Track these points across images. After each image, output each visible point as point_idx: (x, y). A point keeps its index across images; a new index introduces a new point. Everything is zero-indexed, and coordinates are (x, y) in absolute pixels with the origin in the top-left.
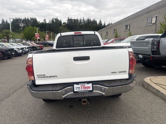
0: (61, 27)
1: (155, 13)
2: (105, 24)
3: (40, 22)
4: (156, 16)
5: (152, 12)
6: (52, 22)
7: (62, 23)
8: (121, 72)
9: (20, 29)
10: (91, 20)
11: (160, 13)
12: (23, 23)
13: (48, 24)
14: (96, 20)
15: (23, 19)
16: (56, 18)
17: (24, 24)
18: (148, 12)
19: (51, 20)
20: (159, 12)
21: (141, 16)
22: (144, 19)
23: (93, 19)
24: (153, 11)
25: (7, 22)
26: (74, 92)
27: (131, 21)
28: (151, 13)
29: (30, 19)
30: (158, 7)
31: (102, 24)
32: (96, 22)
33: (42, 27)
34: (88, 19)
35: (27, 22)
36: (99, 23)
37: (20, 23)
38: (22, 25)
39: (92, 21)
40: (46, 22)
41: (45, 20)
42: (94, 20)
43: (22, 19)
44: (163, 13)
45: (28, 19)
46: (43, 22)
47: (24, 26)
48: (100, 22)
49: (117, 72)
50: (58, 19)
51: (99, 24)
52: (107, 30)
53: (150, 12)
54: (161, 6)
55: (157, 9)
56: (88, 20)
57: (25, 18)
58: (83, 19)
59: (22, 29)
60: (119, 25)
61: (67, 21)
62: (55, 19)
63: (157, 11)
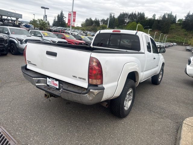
0: (173, 26)
3: (148, 18)
6: (163, 18)
7: (177, 20)
8: (81, 78)
9: (124, 25)
12: (129, 18)
13: (157, 20)
15: (130, 14)
16: (170, 13)
17: (129, 20)
19: (162, 16)
25: (114, 17)
26: (47, 85)
29: (137, 14)
33: (149, 24)
35: (133, 17)
37: (126, 18)
38: (127, 20)
40: (155, 18)
41: (154, 16)
43: (128, 14)
45: (135, 14)
46: (152, 17)
47: (129, 22)
49: (78, 77)
50: (172, 14)
57: (133, 13)
59: (126, 24)
61: (185, 17)
62: (169, 15)
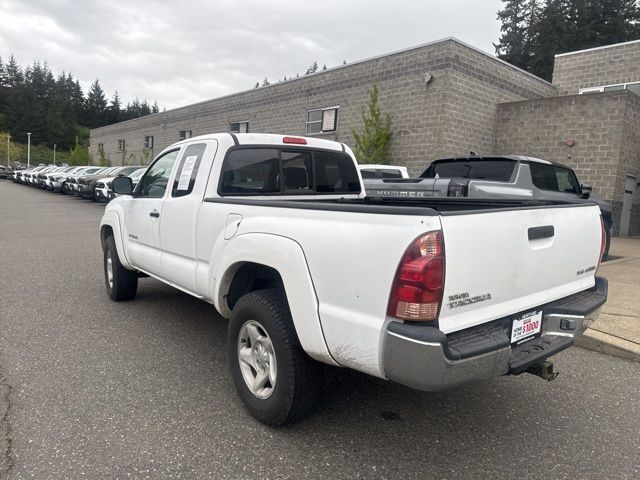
1: (332, 99)
2: (116, 104)
4: (336, 110)
5: (320, 92)
10: (50, 76)
11: (346, 101)
14: (74, 81)
18: (309, 92)
20: (342, 96)
21: (286, 100)
22: (299, 113)
23: (61, 74)
24: (326, 91)
27: (252, 111)
28: (319, 97)
30: (341, 83)
31: (104, 103)
32: (77, 87)
34: (37, 69)
36: (91, 95)
39: (56, 78)
42: (67, 77)
44: (354, 104)
48: (97, 89)
51: (91, 100)
52: (151, 131)
53: (315, 94)
54: (347, 81)
55: (338, 89)
56: (38, 75)
58: (12, 66)
60: (202, 119)
63: (338, 94)
